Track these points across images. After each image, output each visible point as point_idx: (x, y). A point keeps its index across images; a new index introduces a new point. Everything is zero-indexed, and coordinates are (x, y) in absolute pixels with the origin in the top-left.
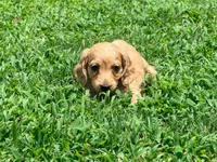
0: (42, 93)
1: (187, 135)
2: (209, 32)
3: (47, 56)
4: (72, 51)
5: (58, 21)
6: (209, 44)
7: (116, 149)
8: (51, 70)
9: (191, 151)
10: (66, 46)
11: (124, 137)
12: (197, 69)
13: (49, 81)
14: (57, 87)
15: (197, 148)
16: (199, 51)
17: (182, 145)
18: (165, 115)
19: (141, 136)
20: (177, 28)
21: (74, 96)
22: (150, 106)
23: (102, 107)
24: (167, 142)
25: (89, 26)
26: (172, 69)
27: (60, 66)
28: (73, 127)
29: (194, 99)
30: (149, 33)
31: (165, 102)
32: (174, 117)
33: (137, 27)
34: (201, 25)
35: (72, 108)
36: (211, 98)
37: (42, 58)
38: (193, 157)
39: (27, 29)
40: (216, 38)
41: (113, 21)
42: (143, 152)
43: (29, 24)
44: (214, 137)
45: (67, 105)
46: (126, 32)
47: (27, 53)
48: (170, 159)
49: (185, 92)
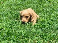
0: (9, 22)
1: (47, 34)
2: (53, 6)
4: (17, 11)
5: (13, 3)
6: (53, 9)
7: (29, 37)
8: (11, 16)
9: (48, 38)
10: (15, 10)
11: (31, 34)
12: (50, 16)
13: (11, 19)
14: (13, 21)
15: (50, 37)
16: (50, 11)
17: (46, 36)
18: (42, 28)
19: (35, 34)
20: (45, 5)
21: (17, 23)
22: (37, 26)
23: (25, 26)
24: (42, 35)
25: (21, 4)
26: (43, 16)
27: (13, 15)
28: (17, 32)
29: (49, 24)
30: (37, 6)
31: (42, 25)
32: (44, 29)
33: (34, 4)
34: (51, 4)
35: (17, 26)
36: (54, 23)
37: (9, 13)
38: (49, 40)
39: (5, 5)
40: (55, 8)
41: (28, 3)
42: (36, 38)
43: (5, 4)
44: (55, 34)
45: (15, 26)
46: (31, 6)
47: (5, 11)
48: (43, 40)
49: (47, 22)
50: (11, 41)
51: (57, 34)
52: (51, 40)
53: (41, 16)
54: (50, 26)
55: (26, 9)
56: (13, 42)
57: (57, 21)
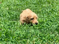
0: (7, 23)
1: (46, 35)
2: (53, 6)
3: (9, 13)
5: (12, 3)
8: (10, 17)
9: (47, 39)
10: (14, 10)
12: (49, 16)
13: (9, 20)
14: (11, 21)
15: (49, 38)
16: (50, 12)
17: (45, 37)
18: (40, 29)
20: (44, 5)
21: (16, 24)
22: (36, 27)
23: (23, 27)
24: (41, 36)
25: (20, 5)
26: (42, 16)
27: (12, 16)
29: (48, 25)
30: (36, 7)
31: (40, 26)
32: (43, 30)
33: (33, 5)
34: (50, 4)
36: (53, 24)
37: (7, 14)
38: (48, 41)
39: (3, 6)
40: (54, 8)
41: (27, 3)
42: (34, 39)
43: (4, 4)
44: (53, 35)
45: (14, 26)
46: (30, 6)
47: (3, 12)
48: (41, 41)
49: (46, 23)
50: (10, 42)
51: (55, 35)
52: (50, 41)
53: (40, 17)
54: (49, 27)
55: (25, 9)
56: (11, 43)
57: (56, 22)
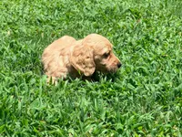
0: (6, 78)
1: (127, 115)
2: (148, 27)
3: (12, 46)
4: (32, 43)
5: (22, 17)
6: (147, 37)
7: (68, 126)
8: (15, 58)
9: (130, 127)
10: (28, 38)
12: (137, 58)
13: (13, 68)
14: (19, 73)
15: (135, 125)
17: (123, 122)
18: (109, 98)
19: (89, 115)
20: (121, 24)
22: (97, 89)
23: (57, 90)
24: (111, 120)
25: (48, 21)
27: (22, 55)
29: (133, 84)
30: (98, 27)
31: (110, 86)
32: (117, 99)
33: (87, 22)
34: (141, 21)
35: (32, 91)
36: (148, 83)
37: (7, 49)
38: (132, 133)
40: (153, 33)
41: (68, 17)
42: (90, 128)
44: (149, 116)
45: (27, 89)
46: (79, 26)
48: (112, 135)
49: (127, 77)
51: (155, 117)
52: (139, 134)
55: (63, 35)
57: (158, 74)
